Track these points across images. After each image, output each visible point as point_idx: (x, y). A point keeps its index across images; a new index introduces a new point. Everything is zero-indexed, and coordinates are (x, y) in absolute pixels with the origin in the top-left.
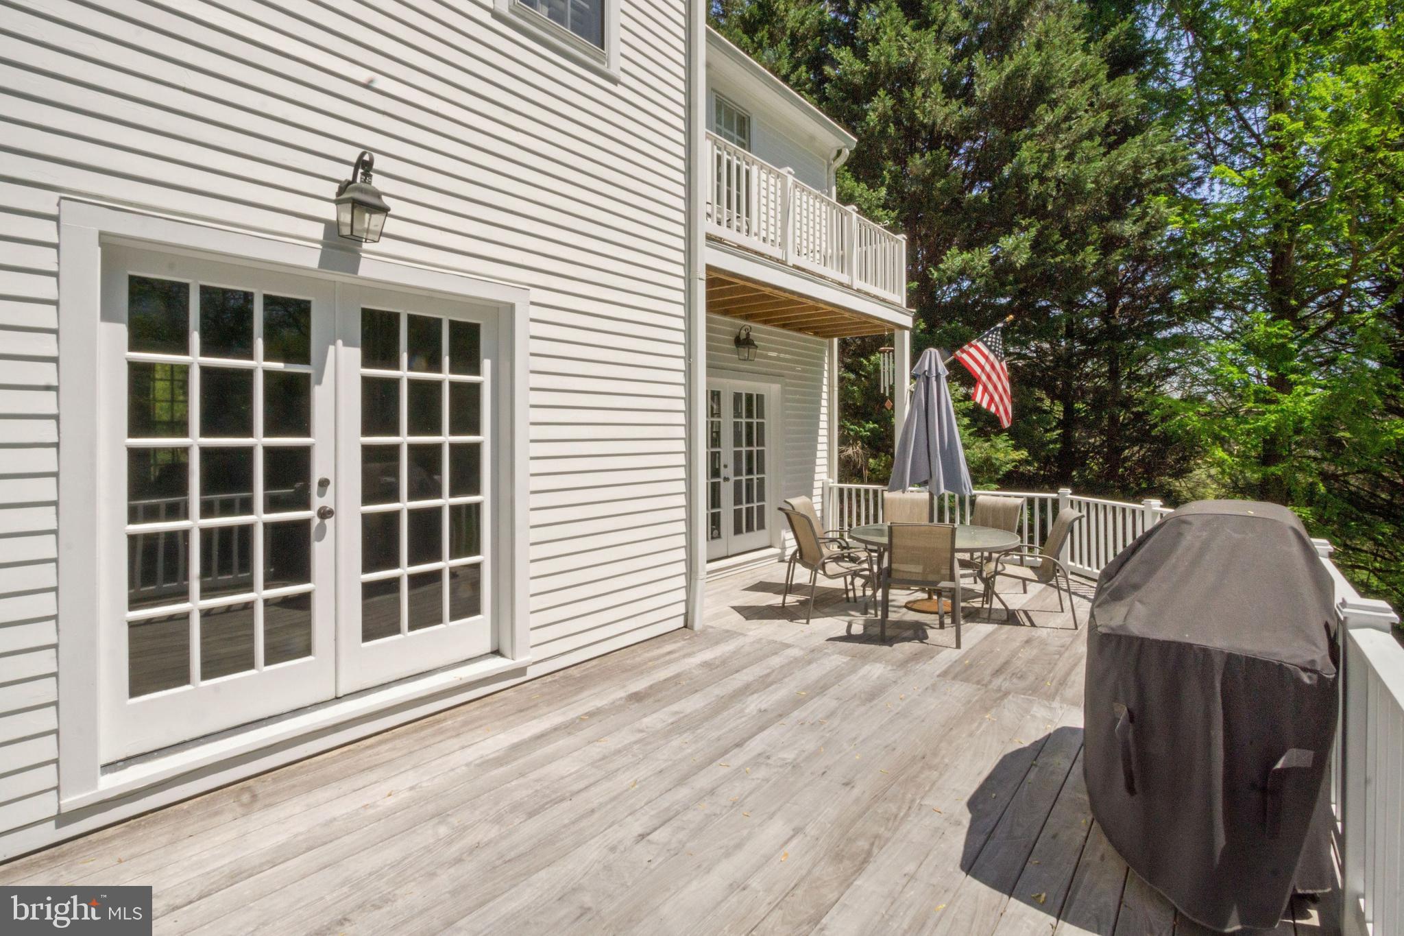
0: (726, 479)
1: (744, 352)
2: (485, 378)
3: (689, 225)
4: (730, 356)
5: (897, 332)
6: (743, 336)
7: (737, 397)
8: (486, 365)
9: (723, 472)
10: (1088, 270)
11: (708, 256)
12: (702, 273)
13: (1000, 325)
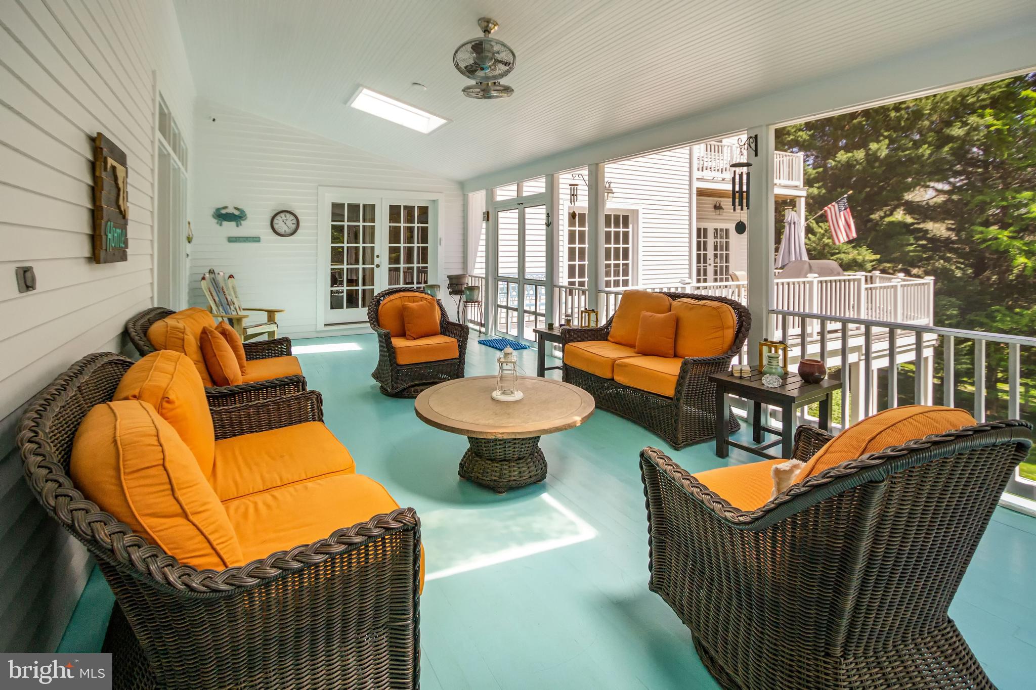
0: (710, 265)
1: (718, 211)
2: (630, 230)
3: (690, 176)
4: (712, 213)
5: (797, 200)
6: (718, 205)
7: (716, 230)
8: (631, 226)
9: (709, 262)
10: (925, 158)
11: (697, 185)
12: (695, 191)
13: (846, 196)
